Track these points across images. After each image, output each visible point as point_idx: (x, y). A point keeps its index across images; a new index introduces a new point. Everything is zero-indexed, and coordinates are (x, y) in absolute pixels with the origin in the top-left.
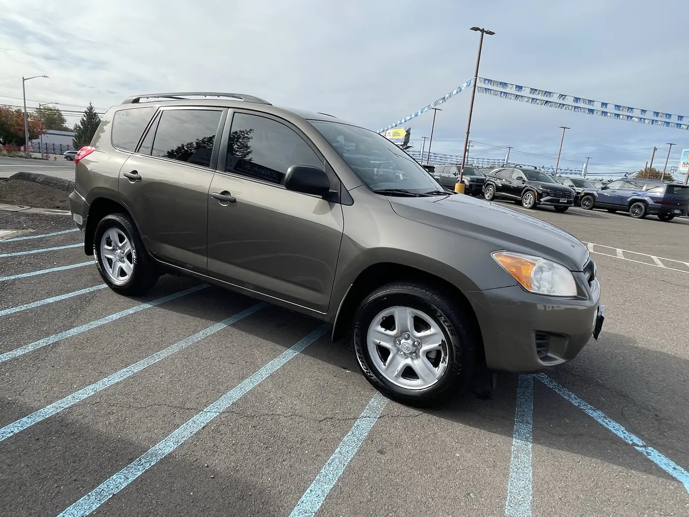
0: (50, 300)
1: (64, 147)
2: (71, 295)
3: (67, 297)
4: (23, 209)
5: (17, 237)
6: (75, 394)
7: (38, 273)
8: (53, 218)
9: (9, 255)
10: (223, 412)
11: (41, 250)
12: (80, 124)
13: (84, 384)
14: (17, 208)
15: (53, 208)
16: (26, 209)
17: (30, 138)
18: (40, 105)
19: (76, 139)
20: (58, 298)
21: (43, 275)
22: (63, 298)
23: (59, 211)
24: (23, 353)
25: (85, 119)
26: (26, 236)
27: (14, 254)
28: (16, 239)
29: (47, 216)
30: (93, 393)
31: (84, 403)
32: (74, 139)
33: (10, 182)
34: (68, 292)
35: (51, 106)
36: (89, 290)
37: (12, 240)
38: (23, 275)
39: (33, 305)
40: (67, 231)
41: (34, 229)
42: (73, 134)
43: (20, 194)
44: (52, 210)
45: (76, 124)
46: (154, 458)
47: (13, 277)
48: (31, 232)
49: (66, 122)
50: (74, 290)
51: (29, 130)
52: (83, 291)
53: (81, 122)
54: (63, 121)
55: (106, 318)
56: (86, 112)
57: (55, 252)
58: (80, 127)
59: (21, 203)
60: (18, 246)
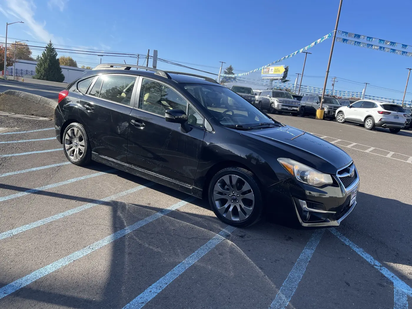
0: (34, 169)
1: (29, 72)
2: (46, 167)
3: (44, 168)
4: (11, 114)
5: (8, 132)
6: (54, 217)
7: (24, 154)
8: (30, 121)
9: (6, 142)
10: (135, 230)
11: (25, 141)
12: (42, 56)
13: (57, 213)
14: (7, 114)
15: (30, 115)
16: (13, 115)
17: (8, 65)
18: (16, 42)
19: (38, 67)
20: (38, 168)
21: (28, 155)
22: (41, 168)
23: (34, 117)
24: (22, 195)
25: (45, 52)
26: (14, 131)
27: (8, 142)
28: (9, 133)
29: (27, 120)
30: (63, 217)
31: (58, 221)
32: (37, 67)
33: (2, 96)
34: (44, 165)
35: (22, 43)
36: (57, 165)
37: (6, 134)
38: (16, 154)
39: (23, 171)
40: (40, 130)
41: (19, 128)
42: (37, 63)
43: (8, 105)
45: (38, 56)
46: (97, 247)
47: (10, 155)
48: (17, 130)
49: (31, 54)
50: (48, 165)
51: (7, 60)
52: (53, 166)
53: (43, 54)
54: (30, 53)
55: (69, 180)
56: (46, 47)
57: (34, 142)
58: (41, 58)
59: (10, 111)
60: (11, 137)
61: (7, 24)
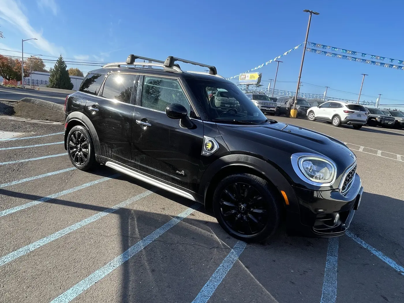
0: (49, 174)
1: (44, 82)
2: (61, 171)
3: (59, 173)
5: (25, 137)
6: (71, 227)
7: (40, 158)
8: (45, 126)
9: (23, 147)
10: (155, 241)
11: (40, 145)
12: (54, 68)
13: (74, 222)
14: (24, 120)
15: (45, 120)
16: (29, 120)
17: (25, 76)
18: (31, 56)
19: (51, 77)
20: (54, 173)
21: (44, 159)
22: (56, 173)
23: (48, 122)
24: (39, 203)
25: (57, 65)
26: (31, 136)
27: (25, 147)
28: (26, 138)
29: (42, 125)
30: (80, 227)
31: (75, 232)
32: (50, 77)
33: (19, 103)
34: (59, 169)
35: (37, 57)
36: (71, 169)
37: (23, 138)
38: (32, 159)
39: (40, 176)
40: (54, 134)
41: (35, 132)
42: (50, 74)
43: (25, 111)
44: (44, 121)
45: (51, 68)
46: (118, 263)
47: (27, 160)
48: (33, 134)
49: (45, 66)
50: (62, 169)
51: (24, 72)
52: (68, 170)
54: (44, 66)
55: (83, 185)
56: (58, 61)
57: (49, 146)
58: (53, 70)
59: (26, 117)
60: (28, 142)
61: (23, 41)
